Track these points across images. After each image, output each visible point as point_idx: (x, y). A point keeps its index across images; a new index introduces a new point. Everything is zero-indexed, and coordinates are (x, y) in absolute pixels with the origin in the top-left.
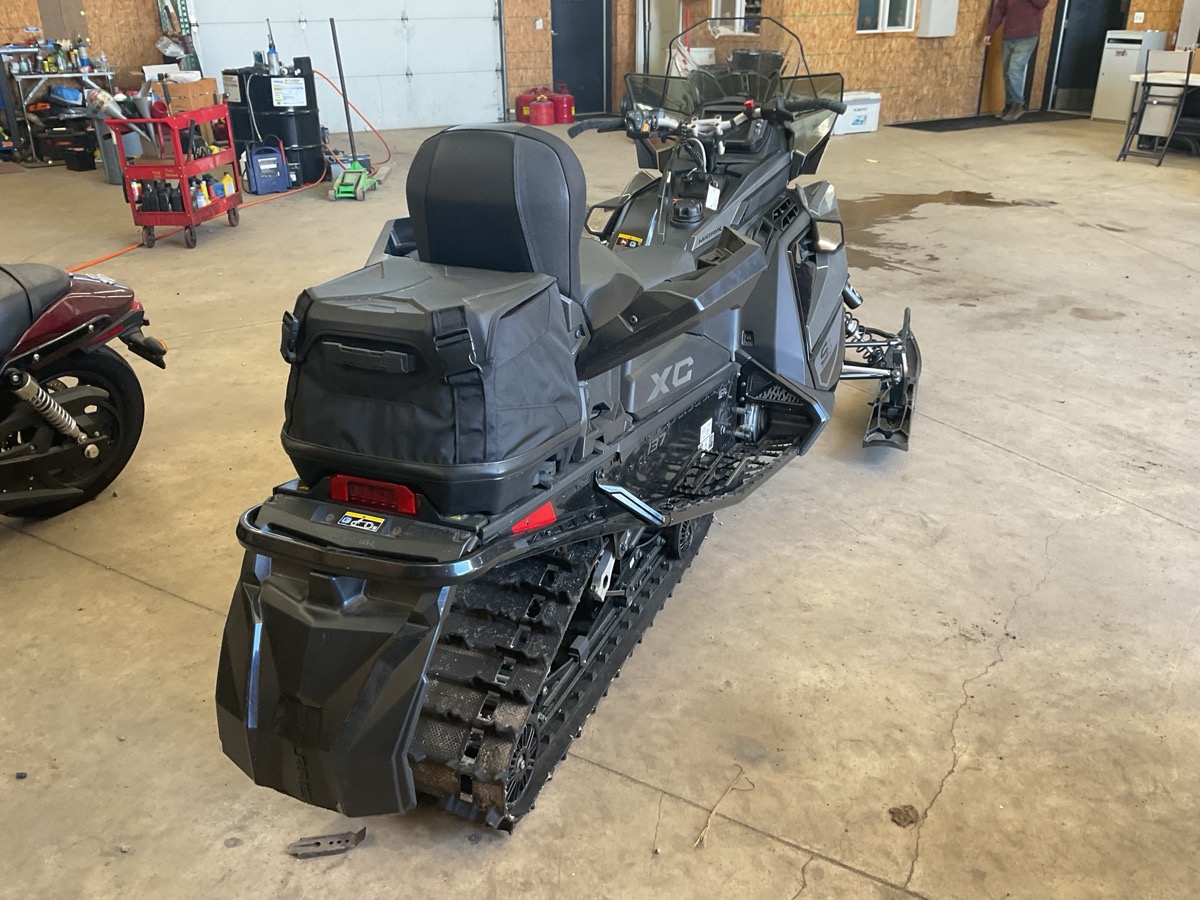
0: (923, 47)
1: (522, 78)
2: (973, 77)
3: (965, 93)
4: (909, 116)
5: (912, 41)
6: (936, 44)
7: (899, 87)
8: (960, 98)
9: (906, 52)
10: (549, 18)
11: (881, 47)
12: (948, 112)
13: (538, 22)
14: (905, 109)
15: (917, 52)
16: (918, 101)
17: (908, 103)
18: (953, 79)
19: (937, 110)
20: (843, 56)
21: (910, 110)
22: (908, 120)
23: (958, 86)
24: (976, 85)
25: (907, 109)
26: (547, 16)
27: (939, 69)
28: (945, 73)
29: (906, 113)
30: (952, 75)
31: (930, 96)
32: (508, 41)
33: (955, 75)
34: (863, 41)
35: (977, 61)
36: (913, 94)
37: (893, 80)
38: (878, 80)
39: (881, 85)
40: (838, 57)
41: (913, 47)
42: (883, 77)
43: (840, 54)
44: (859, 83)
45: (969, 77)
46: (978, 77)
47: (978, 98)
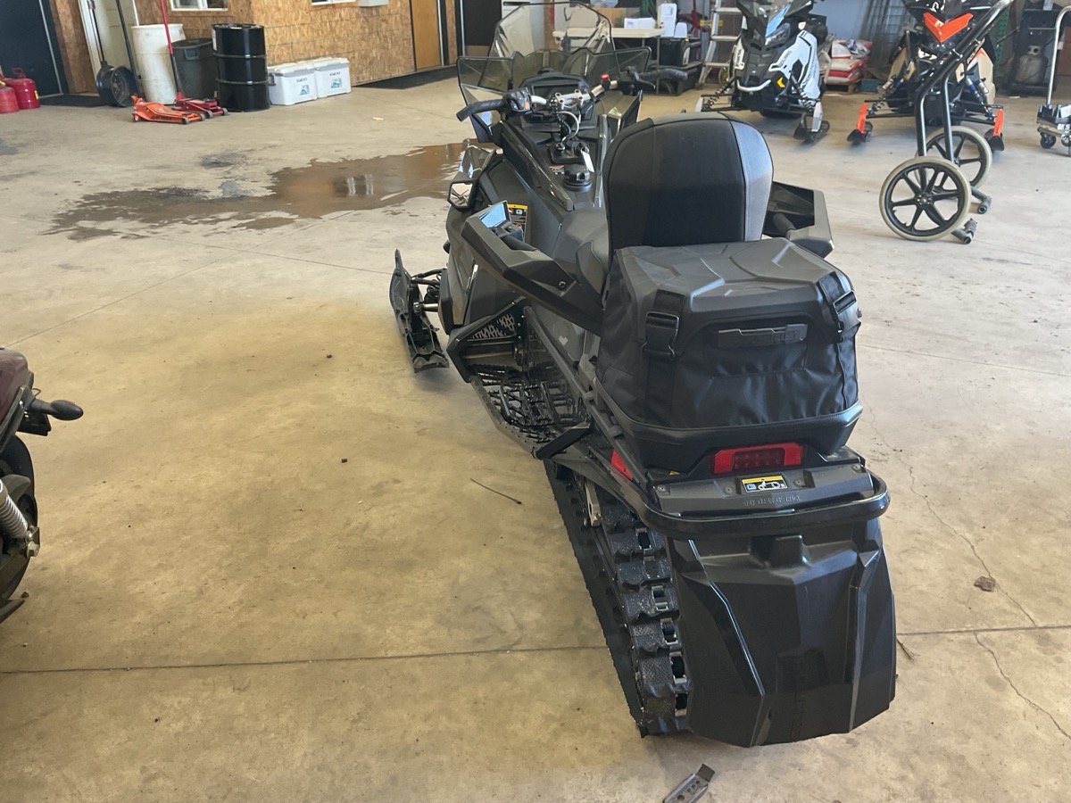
0: (366, 15)
2: (406, 39)
3: (403, 54)
4: (367, 77)
5: (357, 10)
6: (374, 12)
7: (354, 51)
8: (400, 58)
9: (354, 20)
11: (334, 16)
12: (394, 70)
15: (360, 19)
16: (371, 63)
18: (392, 42)
19: (386, 70)
20: (306, 26)
21: (367, 72)
22: (366, 80)
23: (397, 47)
25: (364, 71)
27: (381, 35)
28: (385, 37)
29: (364, 74)
30: (391, 39)
34: (319, 13)
35: (406, 25)
36: (366, 58)
37: (349, 46)
38: (337, 47)
39: (340, 51)
40: (302, 27)
41: (358, 16)
42: (340, 44)
43: (303, 24)
44: (323, 50)
45: (404, 40)
46: (410, 39)
47: (413, 57)
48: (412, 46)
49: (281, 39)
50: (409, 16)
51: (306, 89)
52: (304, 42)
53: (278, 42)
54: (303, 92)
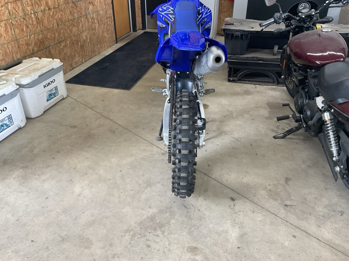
2: (109, 18)
7: (65, 40)
8: (106, 35)
14: (75, 56)
16: (81, 46)
17: (76, 51)
18: (98, 22)
21: (79, 56)
23: (103, 26)
24: (111, 22)
25: (77, 55)
27: (88, 17)
28: (93, 18)
29: (77, 59)
30: (97, 19)
31: (88, 40)
33: (99, 19)
34: (19, 4)
36: (77, 44)
46: (112, 17)
47: (114, 31)
48: (113, 23)
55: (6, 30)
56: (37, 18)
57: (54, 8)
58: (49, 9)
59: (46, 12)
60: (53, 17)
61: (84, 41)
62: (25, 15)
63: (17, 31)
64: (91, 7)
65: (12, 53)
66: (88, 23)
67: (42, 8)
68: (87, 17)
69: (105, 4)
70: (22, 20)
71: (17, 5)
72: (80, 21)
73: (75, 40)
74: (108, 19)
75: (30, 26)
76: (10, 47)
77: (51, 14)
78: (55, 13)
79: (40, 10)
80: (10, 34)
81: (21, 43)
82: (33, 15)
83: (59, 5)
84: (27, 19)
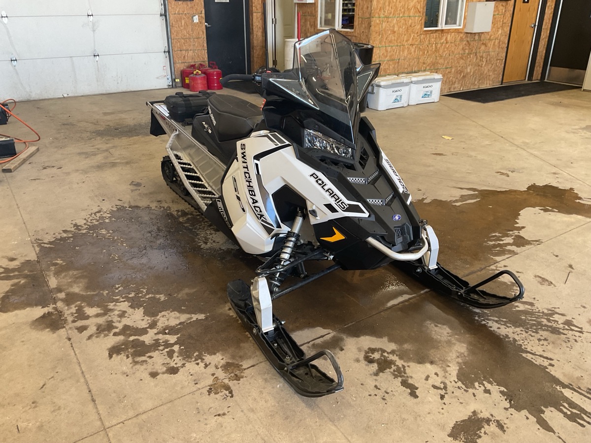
0: (468, 40)
1: (184, 57)
3: (494, 70)
4: (458, 88)
5: (462, 35)
6: (477, 37)
7: (451, 67)
8: (491, 74)
9: (458, 43)
10: (203, 15)
11: (441, 39)
12: (483, 83)
13: (195, 18)
14: (455, 82)
15: (464, 43)
16: (464, 77)
17: (457, 78)
18: (486, 61)
19: (476, 82)
20: (414, 47)
21: (459, 83)
22: (457, 90)
23: (490, 65)
24: (501, 64)
25: (457, 82)
26: (201, 13)
27: (478, 54)
28: (482, 57)
29: (456, 86)
30: (486, 58)
31: (472, 74)
32: (173, 31)
33: (488, 58)
34: (428, 36)
35: (502, 48)
36: (460, 73)
37: (448, 63)
38: (438, 63)
39: (439, 66)
40: (411, 47)
41: (462, 39)
42: (441, 61)
43: (412, 45)
44: (424, 65)
45: (497, 60)
46: (503, 60)
47: (502, 73)
48: (503, 65)
49: (390, 56)
50: (507, 42)
51: (398, 98)
52: (410, 59)
53: (388, 58)
54: (396, 100)
55: (415, 52)
56: (436, 47)
57: (451, 43)
58: (447, 43)
59: (444, 45)
60: (447, 48)
61: (467, 74)
62: (429, 44)
63: (421, 53)
64: (483, 47)
65: (413, 65)
66: (477, 59)
67: (442, 41)
68: (476, 55)
69: (499, 48)
70: (426, 46)
71: (426, 36)
72: (469, 56)
73: (459, 70)
74: (499, 61)
75: (429, 52)
76: (413, 62)
77: (447, 46)
78: (450, 46)
79: (440, 42)
80: (416, 53)
81: (420, 61)
82: (434, 45)
83: (455, 41)
84: (429, 47)
